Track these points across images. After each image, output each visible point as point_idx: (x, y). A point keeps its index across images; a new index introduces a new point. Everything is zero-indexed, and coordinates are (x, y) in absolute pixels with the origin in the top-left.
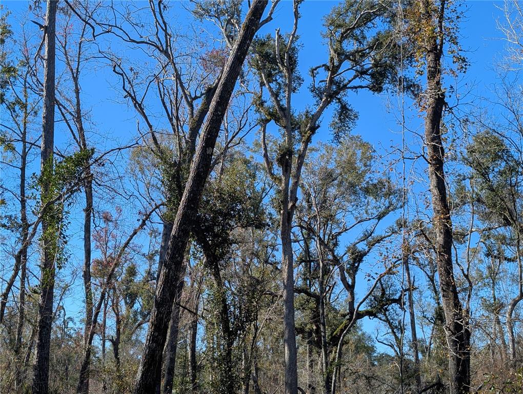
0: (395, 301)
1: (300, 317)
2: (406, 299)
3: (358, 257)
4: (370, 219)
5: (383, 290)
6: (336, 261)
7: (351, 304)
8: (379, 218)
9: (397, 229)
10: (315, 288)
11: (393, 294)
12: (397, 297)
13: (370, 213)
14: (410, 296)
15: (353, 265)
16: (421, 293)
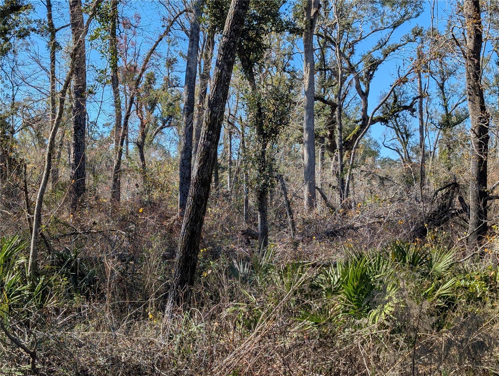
0: (406, 108)
4: (386, 28)
5: (396, 97)
6: (352, 69)
7: (365, 110)
8: (395, 27)
9: (412, 37)
11: (404, 102)
13: (385, 22)
14: (421, 103)
15: (367, 73)
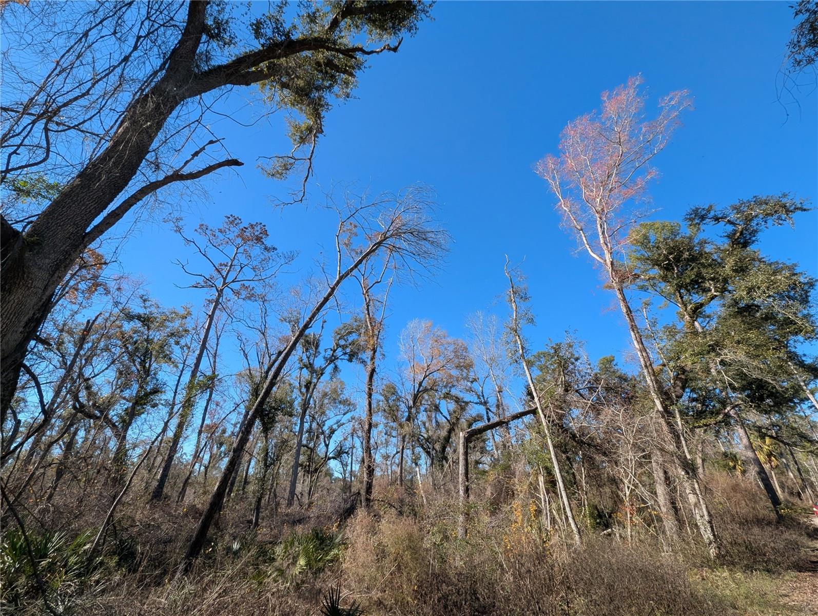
0: (345, 453)
1: (302, 458)
2: (350, 452)
3: (333, 431)
4: (340, 415)
5: (341, 447)
6: (323, 433)
7: (326, 453)
8: (344, 414)
9: (350, 420)
10: (311, 445)
11: (345, 449)
12: (346, 451)
13: (340, 412)
14: (352, 451)
15: (330, 435)
16: (357, 449)
